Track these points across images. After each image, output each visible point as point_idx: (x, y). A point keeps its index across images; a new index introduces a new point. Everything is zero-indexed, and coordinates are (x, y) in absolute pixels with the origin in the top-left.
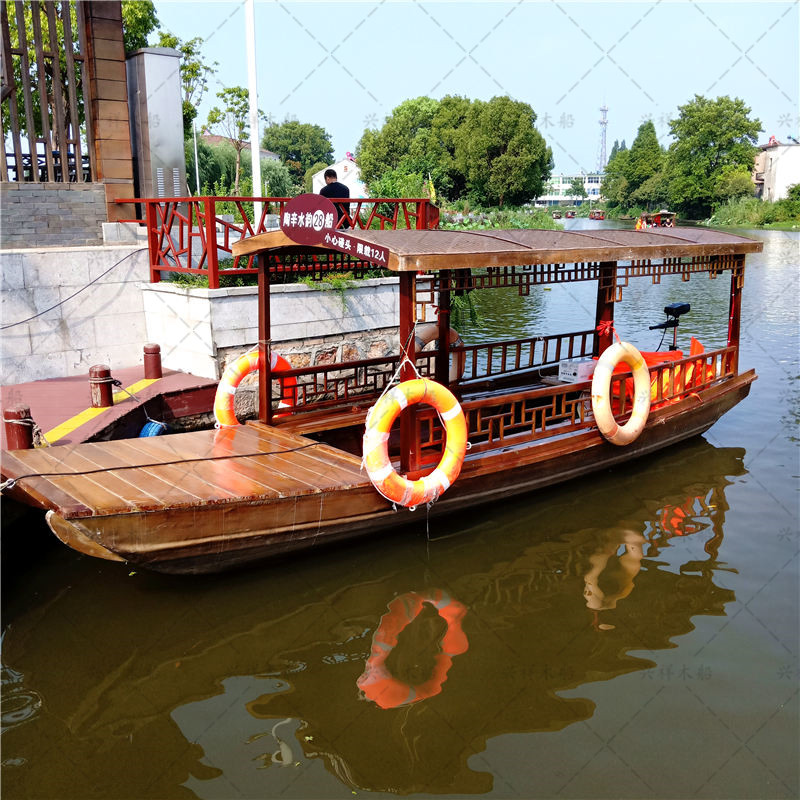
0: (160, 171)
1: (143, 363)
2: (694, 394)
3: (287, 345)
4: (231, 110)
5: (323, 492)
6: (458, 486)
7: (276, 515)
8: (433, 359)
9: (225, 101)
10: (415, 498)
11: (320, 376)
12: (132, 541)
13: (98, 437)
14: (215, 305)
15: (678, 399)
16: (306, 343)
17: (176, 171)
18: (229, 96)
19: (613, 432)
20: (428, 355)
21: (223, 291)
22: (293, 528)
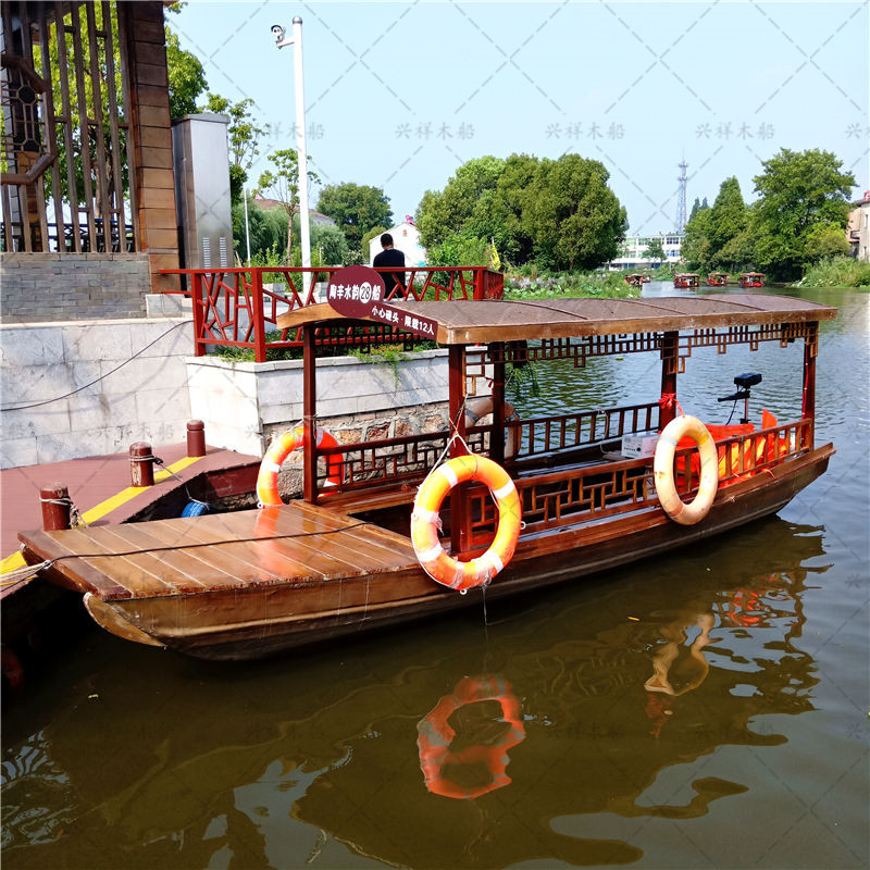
0: (206, 242)
1: (186, 440)
2: (766, 470)
3: (336, 420)
4: (283, 174)
5: (370, 574)
6: (513, 568)
7: (322, 599)
8: (487, 435)
9: (277, 164)
10: (466, 581)
11: (369, 452)
12: (173, 625)
13: (138, 518)
14: (263, 380)
15: (749, 475)
16: (357, 418)
17: (222, 241)
18: (280, 159)
19: (678, 510)
20: (482, 429)
21: (270, 365)
22: (339, 612)
